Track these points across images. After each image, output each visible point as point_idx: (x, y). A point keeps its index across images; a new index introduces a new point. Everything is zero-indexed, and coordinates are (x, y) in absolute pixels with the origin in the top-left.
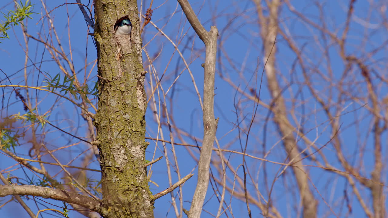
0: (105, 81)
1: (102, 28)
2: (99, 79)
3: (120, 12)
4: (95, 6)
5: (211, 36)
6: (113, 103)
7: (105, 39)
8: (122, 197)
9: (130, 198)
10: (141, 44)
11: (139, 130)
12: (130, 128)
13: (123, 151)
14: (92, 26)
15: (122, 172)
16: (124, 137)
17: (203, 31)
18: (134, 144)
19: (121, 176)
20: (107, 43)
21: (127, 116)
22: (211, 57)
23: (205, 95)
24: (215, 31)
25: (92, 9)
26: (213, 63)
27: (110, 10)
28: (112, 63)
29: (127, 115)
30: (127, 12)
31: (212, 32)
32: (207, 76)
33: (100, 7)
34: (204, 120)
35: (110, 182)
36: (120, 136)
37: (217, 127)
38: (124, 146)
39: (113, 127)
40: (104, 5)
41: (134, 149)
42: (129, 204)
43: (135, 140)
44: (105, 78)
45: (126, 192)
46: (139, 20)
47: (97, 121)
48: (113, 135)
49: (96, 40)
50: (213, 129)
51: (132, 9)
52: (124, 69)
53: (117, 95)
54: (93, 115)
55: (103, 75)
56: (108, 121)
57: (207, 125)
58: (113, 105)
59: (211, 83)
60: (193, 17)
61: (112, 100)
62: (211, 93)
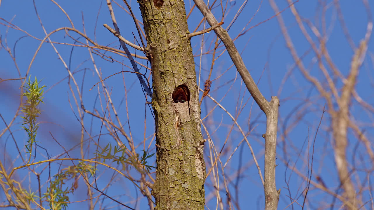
0: (163, 150)
1: (160, 96)
2: (157, 148)
3: (179, 80)
4: (153, 74)
5: (272, 106)
6: (172, 172)
7: (163, 107)
10: (200, 113)
11: (198, 199)
12: (188, 198)
14: (151, 95)
16: (183, 206)
17: (263, 101)
20: (165, 112)
21: (186, 186)
22: (272, 128)
23: (267, 166)
24: (276, 101)
25: (149, 76)
26: (274, 133)
27: (168, 78)
28: (170, 131)
29: (186, 184)
30: (186, 79)
31: (273, 102)
32: (268, 146)
33: (157, 74)
34: (265, 191)
36: (179, 206)
37: (278, 199)
39: (172, 197)
40: (162, 73)
43: (194, 209)
44: (163, 147)
46: (197, 88)
47: (155, 191)
48: (171, 205)
49: (154, 108)
50: (274, 201)
51: (190, 76)
52: (183, 137)
53: (176, 163)
54: (151, 185)
55: (162, 144)
56: (166, 191)
57: (268, 196)
58: (171, 174)
59: (272, 154)
60: (254, 87)
61: (170, 169)
62: (273, 163)
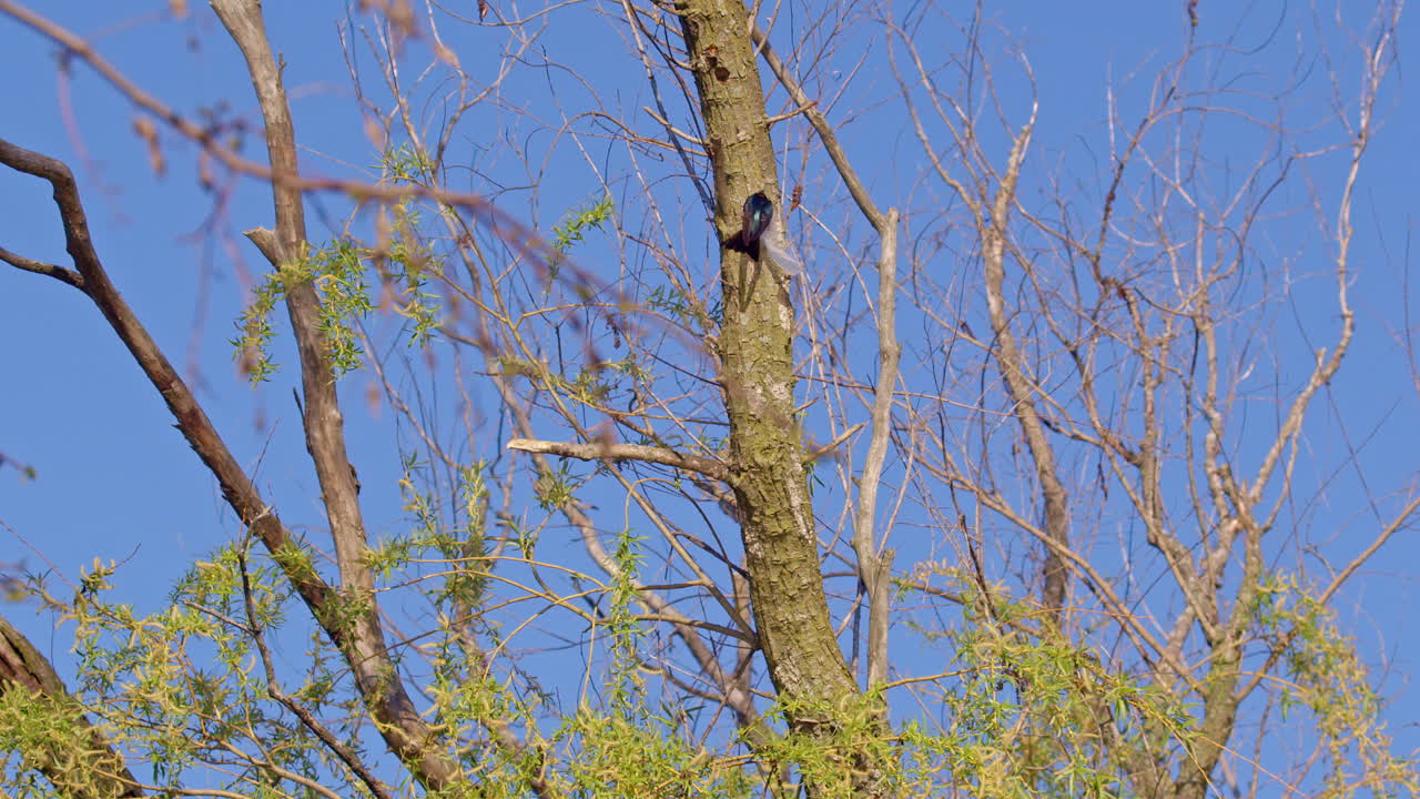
0: (731, 288)
1: (726, 210)
2: (723, 285)
3: (753, 186)
4: (715, 177)
5: (888, 221)
6: (744, 320)
7: (730, 226)
8: (760, 459)
9: (771, 460)
10: (784, 233)
11: (782, 359)
12: (769, 357)
13: (759, 391)
14: (713, 209)
15: (759, 421)
16: (762, 369)
17: (876, 215)
18: (777, 380)
19: (759, 428)
20: (733, 232)
21: (765, 339)
22: (889, 253)
23: (882, 308)
24: (894, 215)
25: (710, 180)
26: (892, 261)
27: (737, 183)
29: (765, 337)
30: (763, 185)
31: (890, 216)
32: (884, 281)
33: (722, 179)
34: (880, 345)
35: (743, 437)
36: (755, 369)
37: (899, 356)
38: (761, 383)
39: (745, 355)
40: (729, 177)
41: (776, 387)
42: (771, 468)
43: (777, 374)
44: (731, 284)
45: (766, 450)
46: (780, 197)
47: (720, 348)
48: (744, 367)
49: (717, 227)
50: (893, 360)
51: (769, 180)
53: (750, 307)
54: (716, 339)
55: (729, 278)
56: (737, 347)
57: (885, 352)
58: (744, 323)
59: (889, 291)
60: (863, 194)
61: (742, 316)
62: (891, 305)
